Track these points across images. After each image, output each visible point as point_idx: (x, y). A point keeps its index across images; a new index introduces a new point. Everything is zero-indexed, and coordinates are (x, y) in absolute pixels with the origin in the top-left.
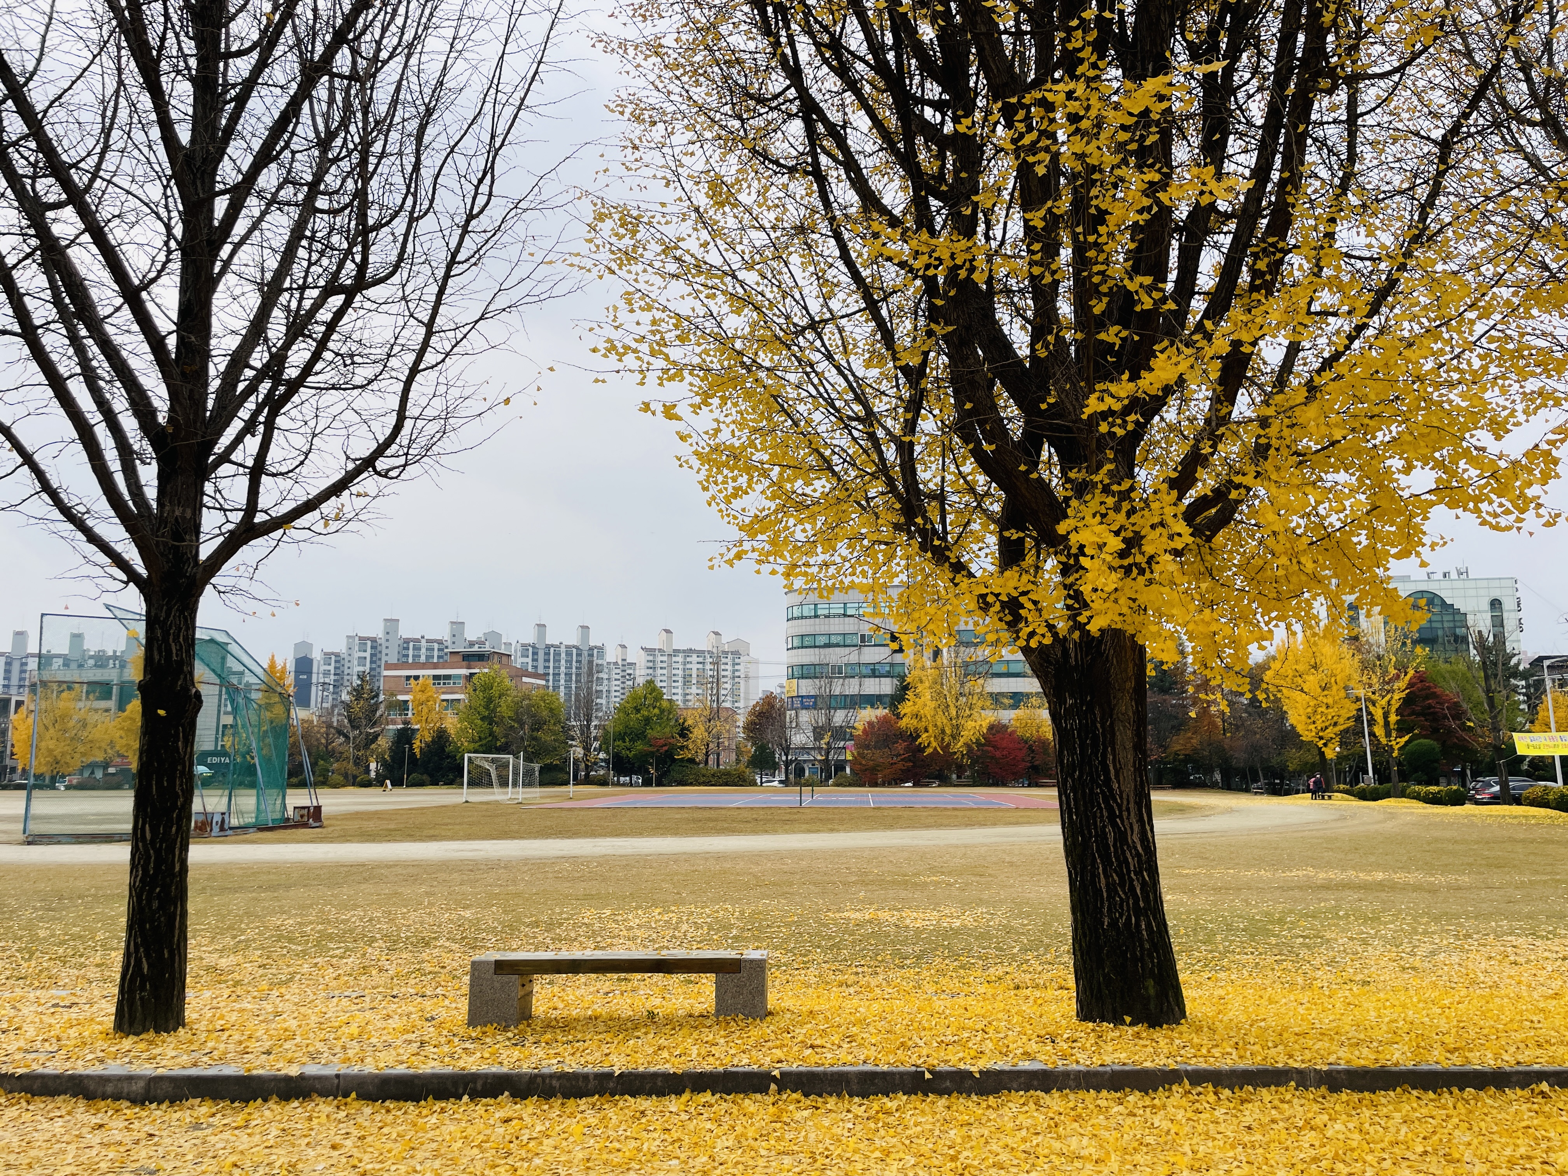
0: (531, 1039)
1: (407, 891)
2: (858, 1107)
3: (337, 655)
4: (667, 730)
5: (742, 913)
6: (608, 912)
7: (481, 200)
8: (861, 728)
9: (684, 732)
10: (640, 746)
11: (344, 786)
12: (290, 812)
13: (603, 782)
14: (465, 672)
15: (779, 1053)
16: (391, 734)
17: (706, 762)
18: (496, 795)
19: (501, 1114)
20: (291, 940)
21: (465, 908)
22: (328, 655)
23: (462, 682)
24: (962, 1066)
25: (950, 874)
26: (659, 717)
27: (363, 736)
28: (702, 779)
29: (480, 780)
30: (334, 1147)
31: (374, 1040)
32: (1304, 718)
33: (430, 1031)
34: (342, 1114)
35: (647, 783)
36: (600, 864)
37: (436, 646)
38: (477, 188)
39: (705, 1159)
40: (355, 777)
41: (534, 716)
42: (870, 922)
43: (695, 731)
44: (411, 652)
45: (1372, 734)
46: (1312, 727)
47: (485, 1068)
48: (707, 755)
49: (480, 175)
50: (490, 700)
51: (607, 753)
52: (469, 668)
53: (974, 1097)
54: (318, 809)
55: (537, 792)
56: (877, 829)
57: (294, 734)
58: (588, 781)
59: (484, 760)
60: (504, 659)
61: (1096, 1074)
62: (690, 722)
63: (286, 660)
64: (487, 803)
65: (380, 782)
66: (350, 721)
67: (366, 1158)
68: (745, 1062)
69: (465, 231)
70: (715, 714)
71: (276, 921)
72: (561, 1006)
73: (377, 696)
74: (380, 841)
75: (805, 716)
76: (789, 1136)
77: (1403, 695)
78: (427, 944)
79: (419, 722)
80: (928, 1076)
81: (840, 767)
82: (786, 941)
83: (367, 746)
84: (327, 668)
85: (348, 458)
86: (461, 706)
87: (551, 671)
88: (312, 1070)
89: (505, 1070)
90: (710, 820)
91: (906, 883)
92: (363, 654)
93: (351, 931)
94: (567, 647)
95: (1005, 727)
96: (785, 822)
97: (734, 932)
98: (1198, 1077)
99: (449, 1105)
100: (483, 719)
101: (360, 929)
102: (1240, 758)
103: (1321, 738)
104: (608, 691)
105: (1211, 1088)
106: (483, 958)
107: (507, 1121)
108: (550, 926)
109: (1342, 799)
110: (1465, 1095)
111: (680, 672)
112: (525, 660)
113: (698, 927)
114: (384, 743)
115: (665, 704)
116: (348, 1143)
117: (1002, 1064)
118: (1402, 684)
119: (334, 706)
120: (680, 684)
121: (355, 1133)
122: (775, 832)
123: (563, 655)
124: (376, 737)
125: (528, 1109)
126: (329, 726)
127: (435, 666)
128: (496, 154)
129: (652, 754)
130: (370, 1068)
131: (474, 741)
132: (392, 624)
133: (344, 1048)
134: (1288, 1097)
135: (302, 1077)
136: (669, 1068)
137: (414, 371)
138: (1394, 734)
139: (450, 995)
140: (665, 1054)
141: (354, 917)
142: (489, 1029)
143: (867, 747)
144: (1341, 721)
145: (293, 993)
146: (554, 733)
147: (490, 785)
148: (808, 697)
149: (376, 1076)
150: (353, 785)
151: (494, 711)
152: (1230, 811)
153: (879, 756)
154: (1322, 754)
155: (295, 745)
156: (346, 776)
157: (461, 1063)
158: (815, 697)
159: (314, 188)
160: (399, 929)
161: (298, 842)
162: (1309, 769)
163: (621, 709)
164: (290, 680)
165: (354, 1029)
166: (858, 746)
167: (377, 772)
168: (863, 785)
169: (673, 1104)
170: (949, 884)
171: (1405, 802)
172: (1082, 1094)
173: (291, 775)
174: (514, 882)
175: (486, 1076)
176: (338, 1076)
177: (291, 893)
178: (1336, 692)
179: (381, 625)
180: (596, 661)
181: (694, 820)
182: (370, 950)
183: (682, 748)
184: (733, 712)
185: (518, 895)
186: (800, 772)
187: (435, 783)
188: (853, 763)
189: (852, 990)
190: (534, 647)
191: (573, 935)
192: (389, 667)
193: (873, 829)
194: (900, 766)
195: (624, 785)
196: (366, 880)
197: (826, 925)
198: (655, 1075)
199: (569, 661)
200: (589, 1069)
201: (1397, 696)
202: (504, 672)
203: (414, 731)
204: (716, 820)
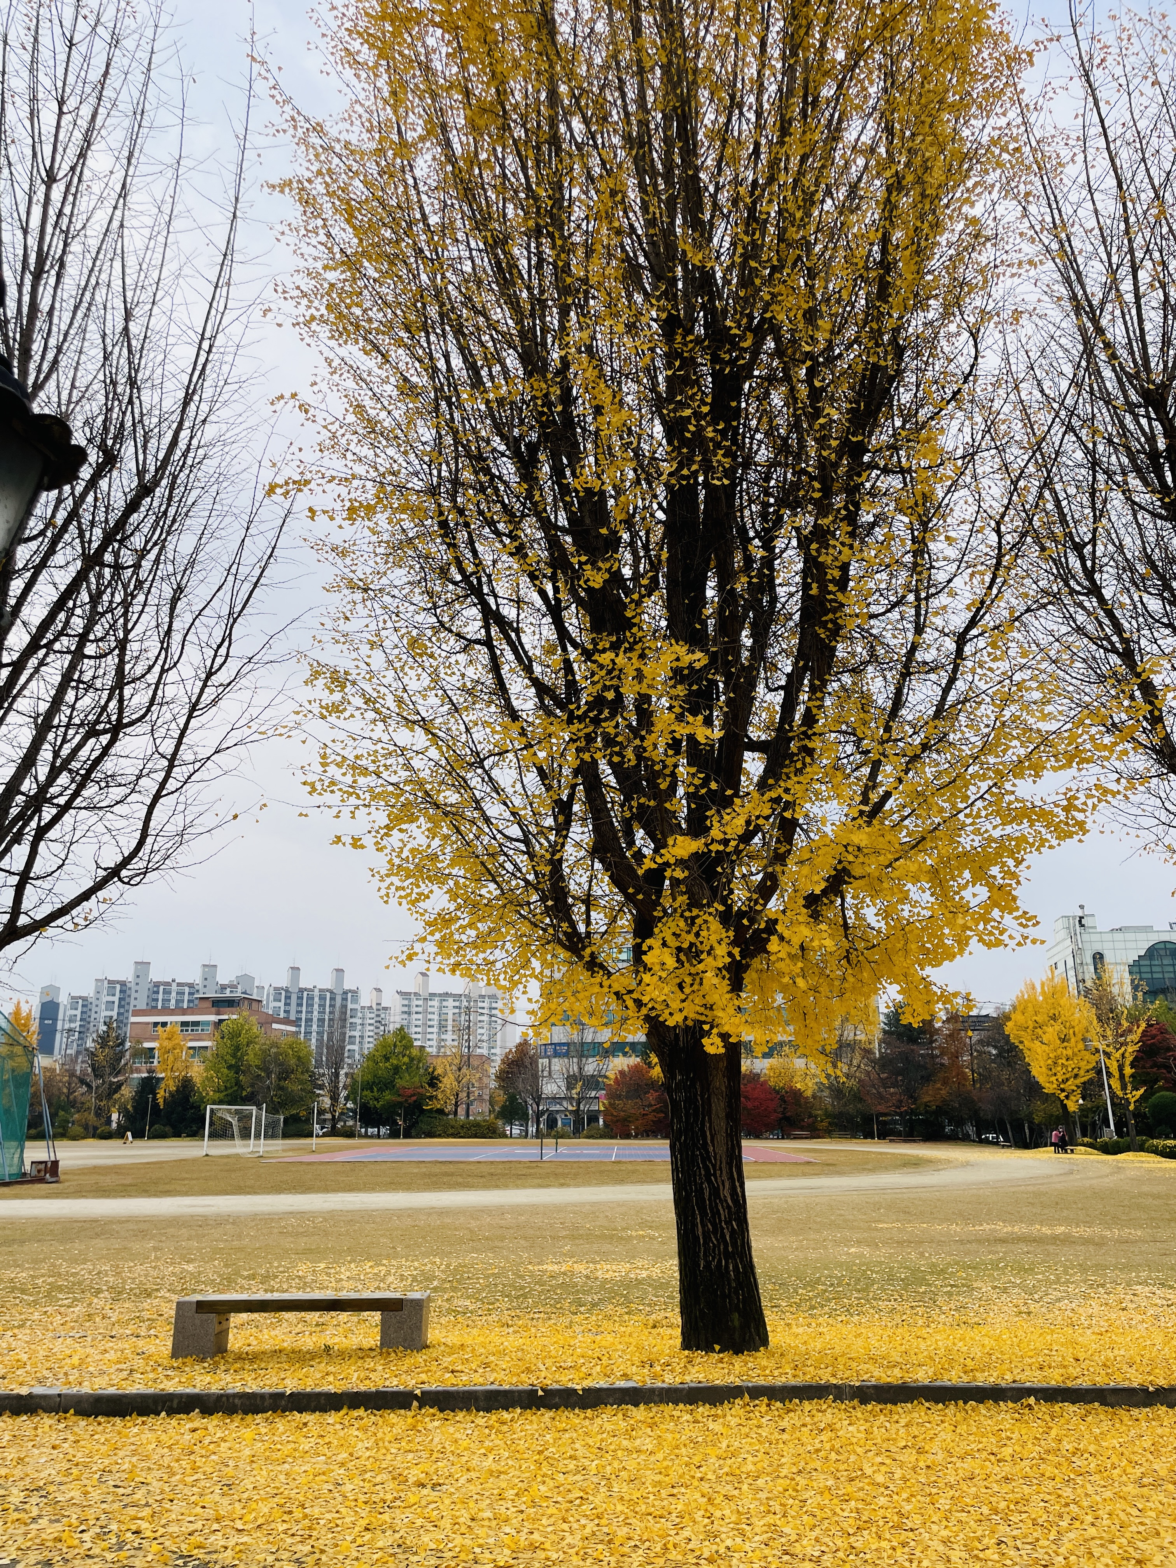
0: (223, 1368)
1: (136, 1246)
2: (481, 1418)
3: (84, 999)
4: (417, 1079)
5: (448, 1266)
6: (323, 1265)
7: (219, 660)
8: (613, 1077)
9: (434, 1081)
10: (388, 1096)
11: (84, 1138)
12: (27, 1167)
13: (349, 1134)
14: (213, 1018)
15: (423, 1377)
16: (135, 1083)
17: (456, 1113)
18: (237, 1148)
19: (190, 1425)
20: (23, 1291)
21: (188, 1262)
22: (74, 999)
23: (210, 1028)
24: (570, 1385)
25: (657, 1228)
26: (409, 1066)
27: (106, 1086)
28: (451, 1131)
29: (221, 1132)
30: (54, 1448)
31: (91, 1369)
32: (1044, 1069)
33: (139, 1363)
34: (61, 1426)
35: (394, 1135)
36: (325, 1220)
37: (187, 990)
38: (216, 651)
39: (345, 1455)
40: (95, 1128)
41: (281, 1064)
42: (565, 1274)
43: (445, 1080)
44: (160, 997)
45: (1110, 1087)
46: (1053, 1079)
47: (180, 1389)
48: (456, 1105)
49: (219, 640)
50: (237, 1048)
51: (355, 1103)
52: (218, 1014)
53: (577, 1411)
54: (55, 1163)
55: (278, 1145)
56: (607, 1184)
57: (36, 1083)
58: (334, 1133)
59: (227, 1113)
60: (254, 1004)
61: (676, 1390)
62: (439, 1071)
63: (32, 1006)
64: (228, 1157)
65: (119, 1134)
66: (93, 1070)
67: (79, 1455)
68: (394, 1384)
69: (205, 685)
70: (466, 1061)
71: (10, 1274)
72: (255, 1343)
73: (122, 1043)
74: (115, 1197)
75: (558, 1064)
76: (418, 1440)
77: (1136, 1048)
78: (149, 1295)
79: (165, 1071)
80: (540, 1393)
81: (593, 1118)
82: (479, 1291)
83: (109, 1096)
84: (74, 1012)
85: (98, 867)
86: (209, 1053)
87: (303, 1016)
88: (39, 1390)
89: (197, 1391)
90: (446, 1174)
91: (612, 1237)
92: (111, 999)
93: (80, 1283)
94: (321, 990)
95: (758, 1075)
96: (519, 1176)
97: (435, 1283)
98: (756, 1392)
99: (150, 1420)
100: (230, 1067)
101: (88, 1282)
102: (987, 1109)
103: (1063, 1090)
104: (362, 1037)
105: (766, 1401)
106: (187, 1299)
107: (194, 1430)
108: (265, 1279)
109: (1086, 1153)
110: (968, 1407)
111: (436, 1017)
112: (277, 1004)
113: (402, 1278)
114: (127, 1093)
115: (415, 1052)
116: (66, 1445)
117: (603, 1384)
118: (1135, 1037)
119: (78, 1053)
120: (435, 1030)
121: (72, 1438)
122: (506, 1187)
123: (316, 999)
124: (119, 1086)
125: (213, 1424)
126: (72, 1074)
127: (184, 1012)
128: (235, 620)
129: (400, 1105)
130: (86, 1389)
131: (219, 1091)
132: (142, 966)
133: (66, 1374)
134: (824, 1407)
135: (30, 1396)
136: (332, 1389)
137: (157, 797)
138: (1129, 1087)
139: (161, 1335)
140: (331, 1378)
141: (83, 1271)
142: (189, 1360)
143: (619, 1097)
144: (1082, 1073)
145: (24, 1335)
146: (301, 1082)
147: (232, 1137)
148: (560, 1044)
149: (91, 1395)
150: (93, 1137)
151: (241, 1059)
152: (967, 1164)
153: (630, 1106)
154: (1065, 1107)
155: (36, 1095)
156: (86, 1127)
157: (162, 1386)
158: (567, 1044)
159: (83, 638)
160: (124, 1282)
161: (34, 1198)
162: (1053, 1122)
163: (371, 1058)
164: (35, 1026)
165: (75, 1360)
166: (610, 1096)
167: (119, 1123)
168: (612, 1138)
169: (332, 1417)
170: (653, 1238)
171: (1143, 1156)
172: (662, 1407)
173: (30, 1127)
174: (240, 1237)
175: (181, 1396)
176: (59, 1395)
177: (25, 1248)
178: (1076, 1046)
179: (133, 967)
180: (350, 1006)
181: (430, 1175)
182: (96, 1300)
183: (431, 1098)
184: (488, 1059)
185: (240, 1249)
186: (552, 1123)
187: (177, 1135)
188: (606, 1113)
189: (511, 1330)
190: (287, 991)
191: (285, 1286)
192: (137, 1013)
193: (603, 1183)
194: (651, 1117)
195: (372, 1137)
196: (97, 1235)
197: (522, 1277)
198: (319, 1395)
199: (322, 1006)
200: (267, 1390)
201: (1130, 1049)
202: (253, 1019)
203: (159, 1080)
204: (452, 1174)
